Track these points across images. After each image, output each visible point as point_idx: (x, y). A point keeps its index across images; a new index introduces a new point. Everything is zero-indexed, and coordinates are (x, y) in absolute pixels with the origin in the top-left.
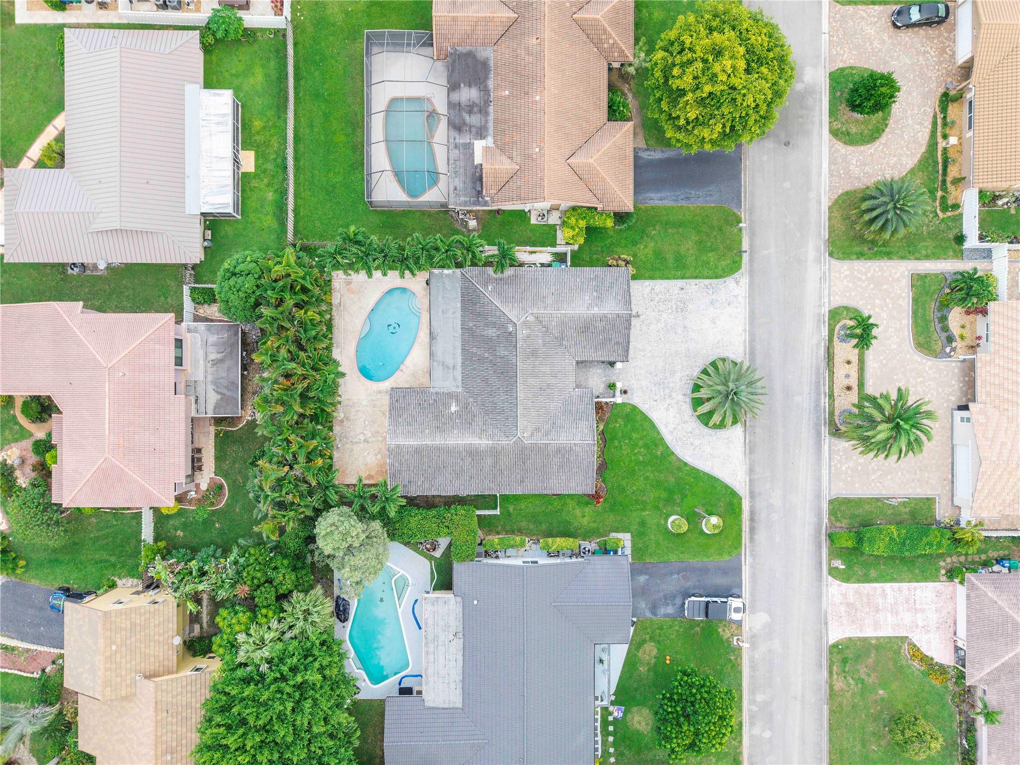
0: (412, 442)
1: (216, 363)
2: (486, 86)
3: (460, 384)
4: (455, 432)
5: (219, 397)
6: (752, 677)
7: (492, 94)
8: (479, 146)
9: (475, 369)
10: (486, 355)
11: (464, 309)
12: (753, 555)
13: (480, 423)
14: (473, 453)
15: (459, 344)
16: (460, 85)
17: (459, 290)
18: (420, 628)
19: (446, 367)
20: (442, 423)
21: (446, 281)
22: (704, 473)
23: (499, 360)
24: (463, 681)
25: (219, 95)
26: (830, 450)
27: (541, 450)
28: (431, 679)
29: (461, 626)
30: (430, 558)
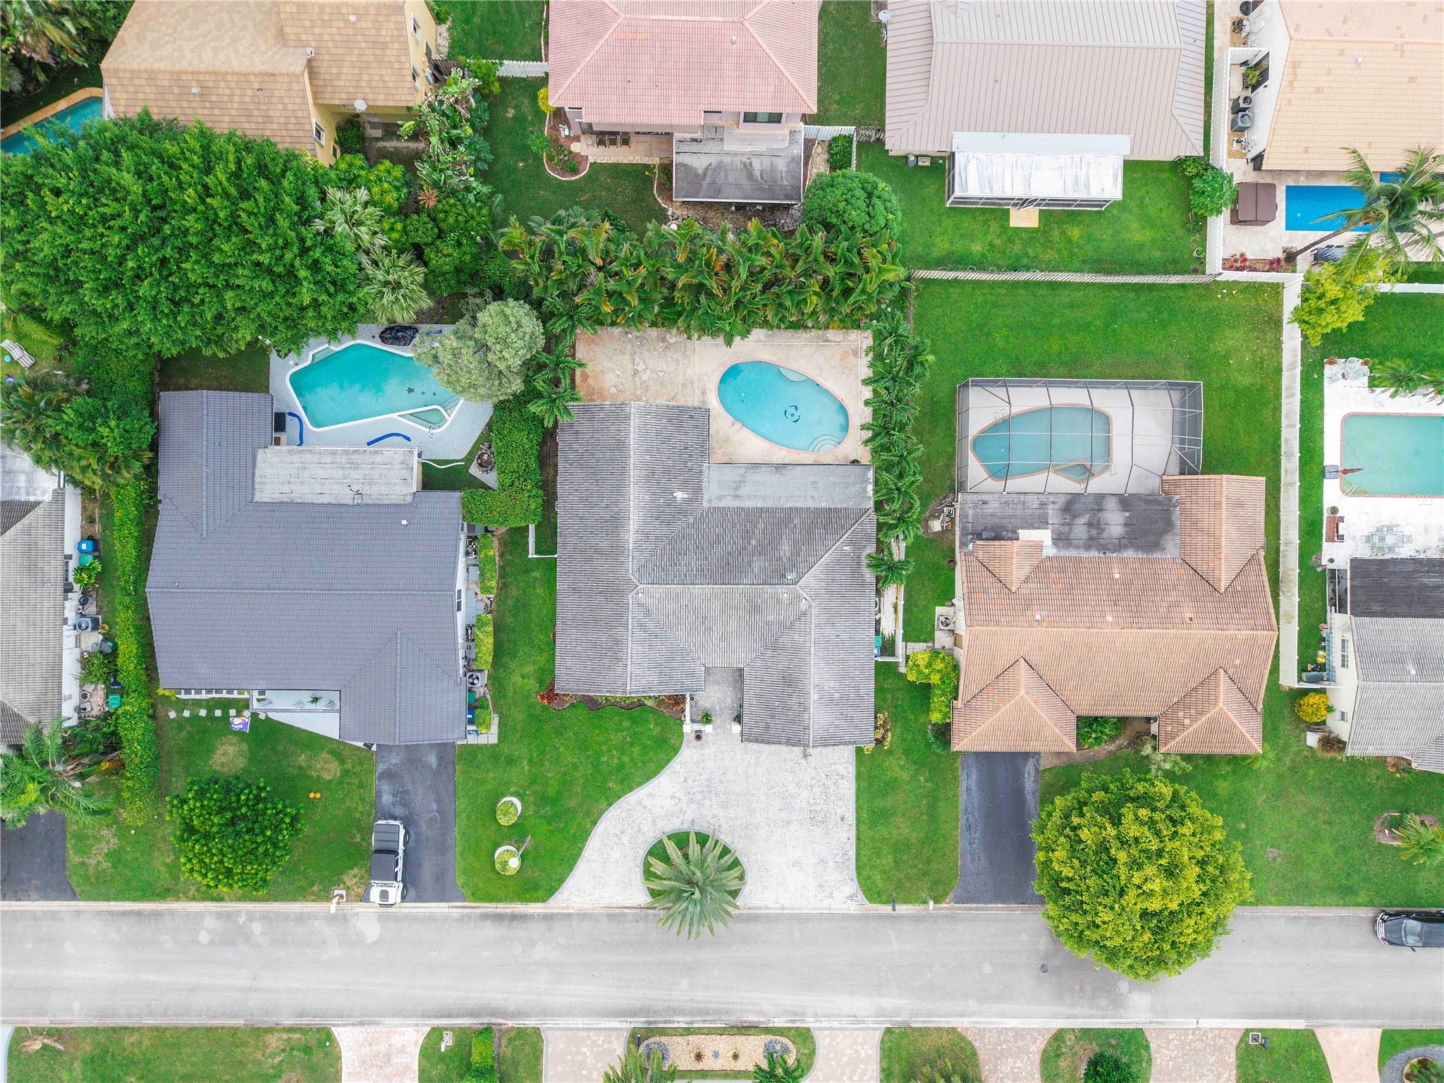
0: (633, 438)
1: (748, 168)
2: (1126, 547)
3: (713, 505)
4: (647, 497)
5: (700, 172)
6: (286, 916)
7: (1115, 555)
8: (1044, 536)
9: (734, 525)
10: (753, 542)
11: (818, 511)
12: (462, 919)
13: (658, 532)
14: (616, 522)
15: (769, 504)
16: (1127, 511)
17: (844, 506)
18: (369, 444)
19: (738, 485)
20: (658, 480)
21: (858, 488)
22: (581, 849)
23: (746, 559)
24: (292, 503)
25: (1115, 180)
26: (611, 1029)
27: (619, 617)
28: (296, 458)
29: (370, 502)
30: (468, 460)
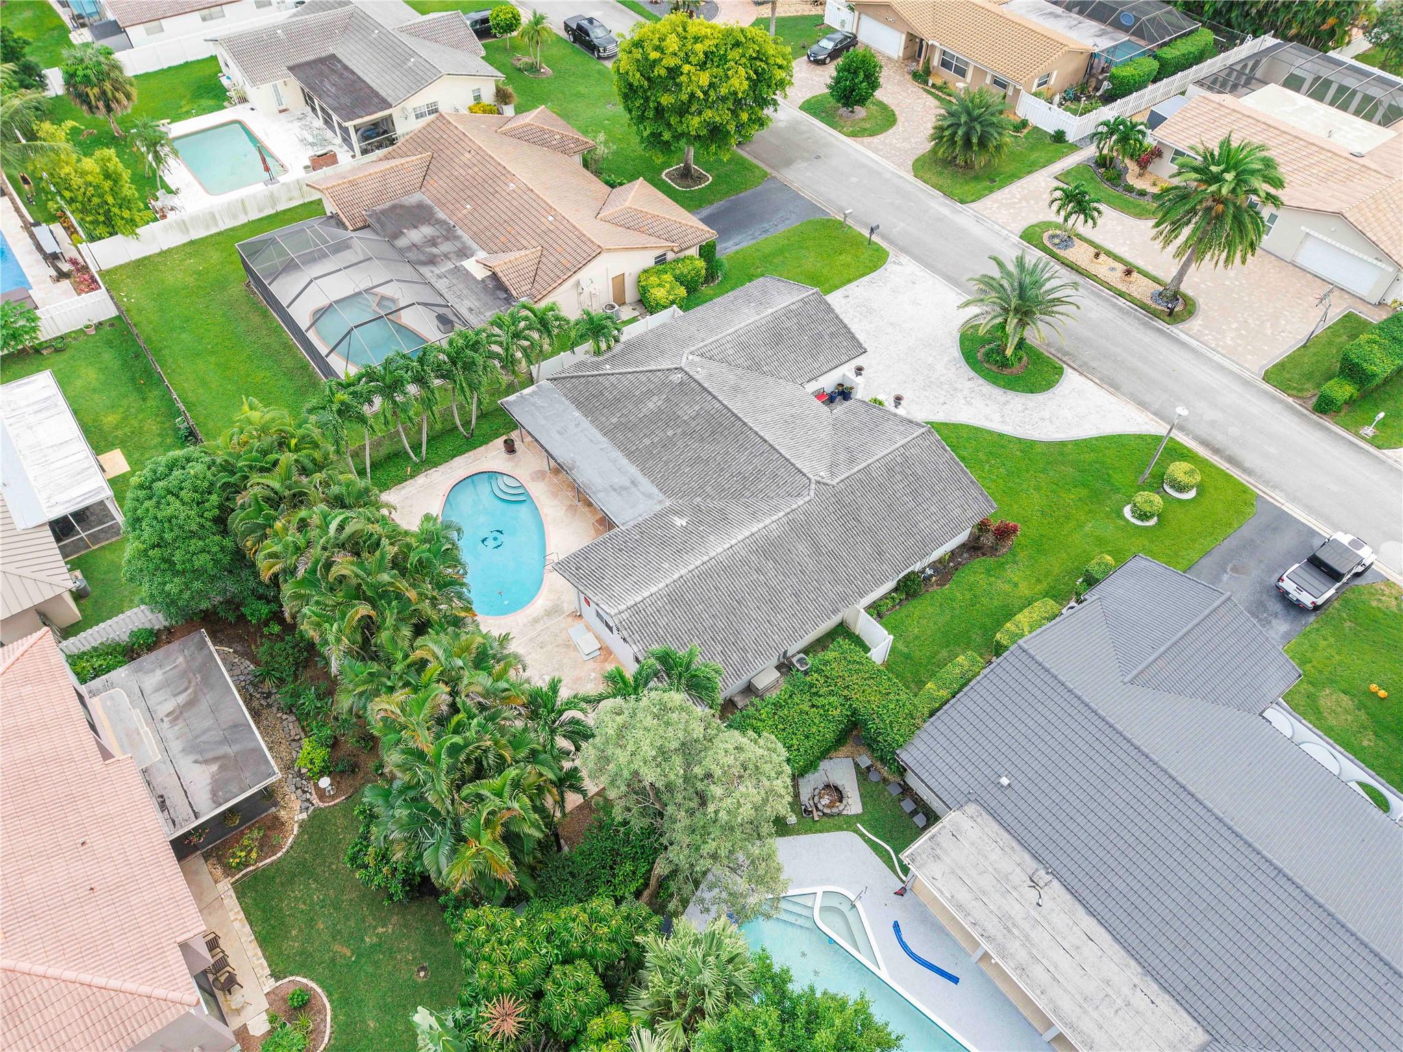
1: (176, 716)
2: (436, 219)
3: (661, 496)
4: (711, 539)
5: (214, 768)
7: (450, 221)
8: (470, 264)
9: (666, 463)
10: (670, 433)
11: (587, 412)
12: (1275, 487)
14: (767, 549)
15: (616, 454)
16: (402, 233)
17: (563, 399)
18: (955, 980)
19: (619, 490)
20: (682, 545)
21: (536, 399)
22: (1096, 439)
26: (1192, 337)
27: (865, 481)
29: (1027, 857)
30: (847, 824)
